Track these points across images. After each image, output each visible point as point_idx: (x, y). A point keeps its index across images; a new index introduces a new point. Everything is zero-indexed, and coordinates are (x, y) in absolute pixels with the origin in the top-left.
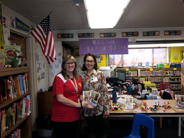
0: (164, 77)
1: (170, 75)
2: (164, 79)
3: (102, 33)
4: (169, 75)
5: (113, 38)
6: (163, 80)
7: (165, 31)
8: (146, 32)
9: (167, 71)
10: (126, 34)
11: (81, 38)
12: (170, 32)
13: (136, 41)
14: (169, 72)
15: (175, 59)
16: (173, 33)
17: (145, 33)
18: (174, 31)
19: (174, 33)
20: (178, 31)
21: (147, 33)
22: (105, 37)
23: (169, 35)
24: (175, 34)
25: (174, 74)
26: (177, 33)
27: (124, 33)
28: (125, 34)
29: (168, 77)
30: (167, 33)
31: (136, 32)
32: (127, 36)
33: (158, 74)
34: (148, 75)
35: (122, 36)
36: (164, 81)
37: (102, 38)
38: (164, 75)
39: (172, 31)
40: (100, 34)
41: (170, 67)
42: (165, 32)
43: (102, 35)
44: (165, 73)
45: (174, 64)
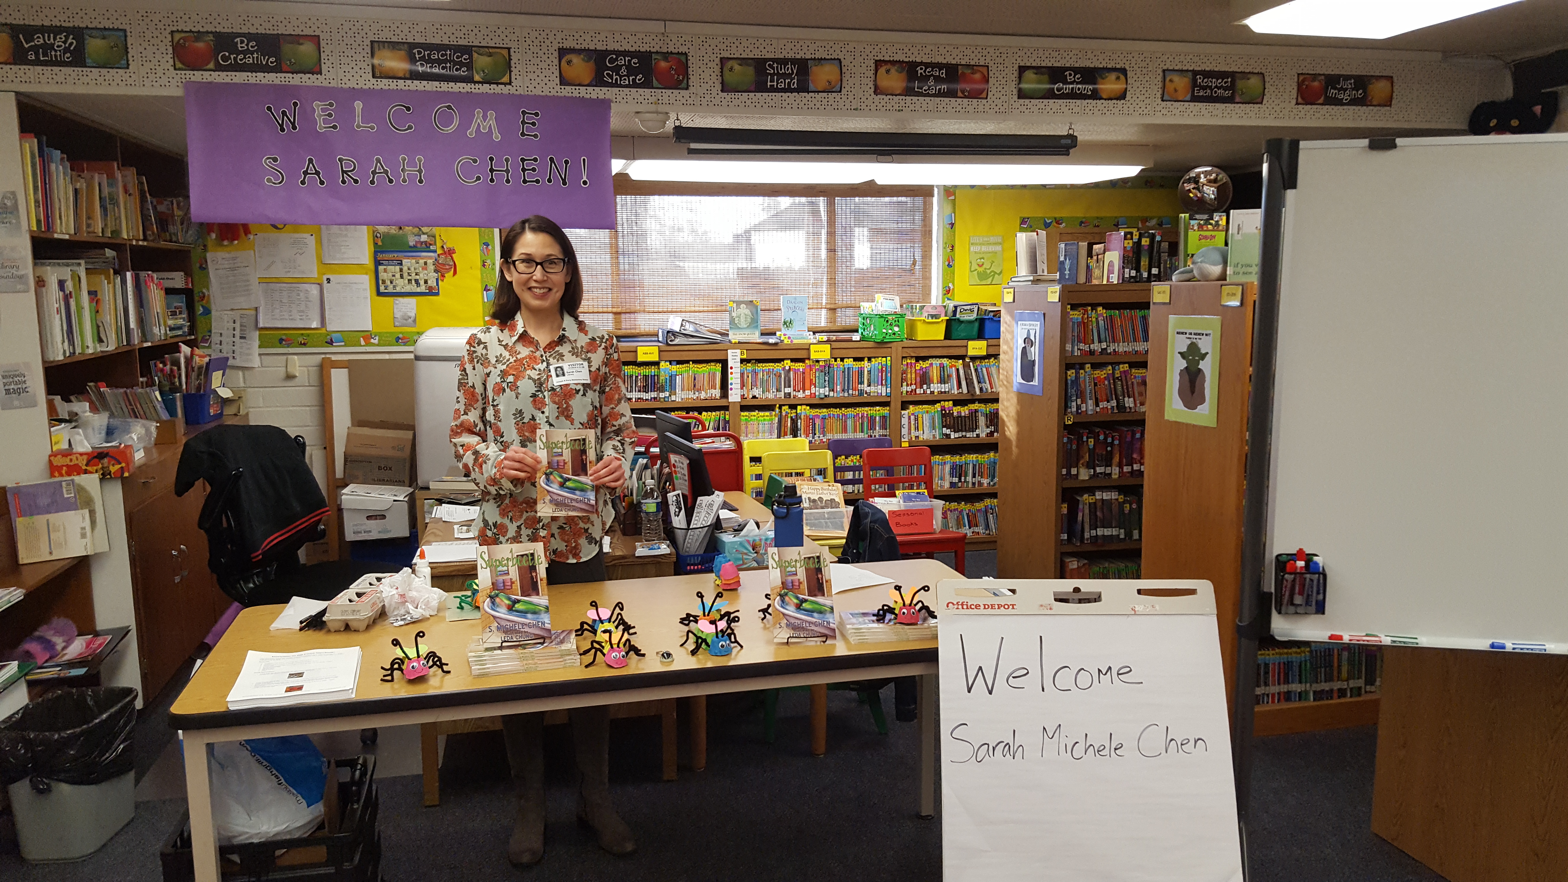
0: (905, 405)
1: (945, 387)
2: (905, 421)
3: (393, 45)
4: (936, 387)
5: (485, 88)
6: (901, 426)
7: (878, 63)
8: (743, 61)
9: (924, 365)
10: (592, 64)
11: (198, 76)
12: (910, 69)
13: (670, 125)
14: (942, 366)
15: (982, 276)
16: (931, 82)
17: (737, 67)
18: (939, 66)
19: (938, 79)
20: (968, 66)
21: (750, 71)
22: (415, 76)
23: (909, 92)
24: (944, 87)
25: (970, 383)
26: (959, 86)
27: (576, 60)
28: (580, 67)
29: (933, 402)
30: (895, 80)
31: (666, 56)
32: (599, 81)
33: (865, 387)
34: (800, 395)
35: (563, 82)
36: (904, 431)
37: (392, 85)
38: (905, 389)
39: (927, 65)
40: (375, 46)
41: (948, 336)
42: (882, 70)
43: (386, 53)
44: (911, 376)
45: (974, 316)
